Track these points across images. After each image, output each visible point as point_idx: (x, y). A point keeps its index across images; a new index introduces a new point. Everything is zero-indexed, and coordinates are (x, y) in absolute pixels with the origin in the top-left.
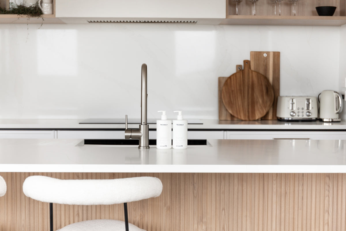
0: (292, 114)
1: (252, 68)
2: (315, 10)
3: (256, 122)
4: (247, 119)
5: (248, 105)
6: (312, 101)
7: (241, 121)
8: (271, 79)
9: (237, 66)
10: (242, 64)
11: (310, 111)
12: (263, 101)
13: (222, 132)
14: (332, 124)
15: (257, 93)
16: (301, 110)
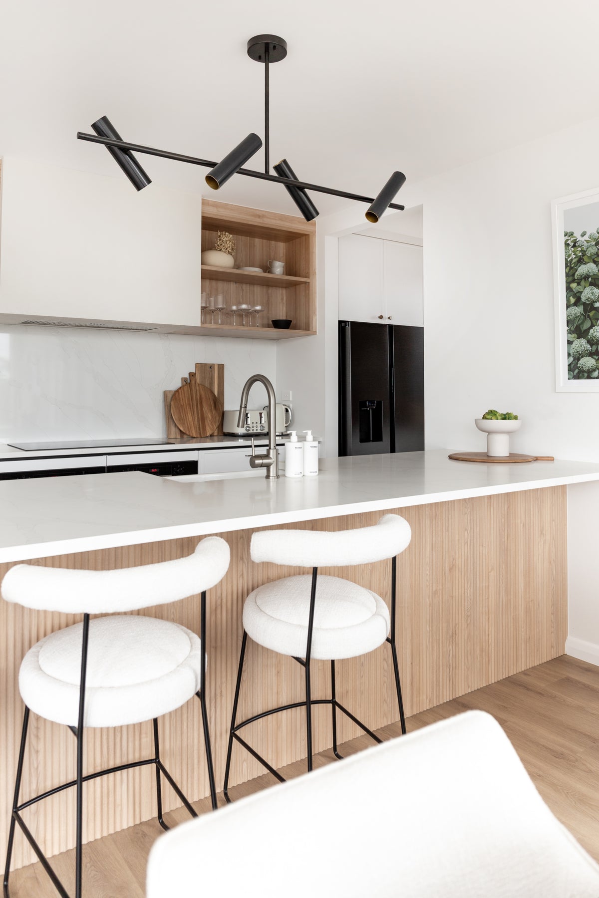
0: (248, 428)
1: (198, 381)
2: (271, 323)
3: (208, 440)
4: (199, 436)
5: (199, 421)
6: (265, 415)
7: (192, 438)
8: (216, 393)
9: (182, 378)
10: (187, 376)
11: (264, 425)
12: (212, 416)
13: (196, 452)
14: (282, 438)
15: (206, 409)
16: (255, 425)
